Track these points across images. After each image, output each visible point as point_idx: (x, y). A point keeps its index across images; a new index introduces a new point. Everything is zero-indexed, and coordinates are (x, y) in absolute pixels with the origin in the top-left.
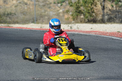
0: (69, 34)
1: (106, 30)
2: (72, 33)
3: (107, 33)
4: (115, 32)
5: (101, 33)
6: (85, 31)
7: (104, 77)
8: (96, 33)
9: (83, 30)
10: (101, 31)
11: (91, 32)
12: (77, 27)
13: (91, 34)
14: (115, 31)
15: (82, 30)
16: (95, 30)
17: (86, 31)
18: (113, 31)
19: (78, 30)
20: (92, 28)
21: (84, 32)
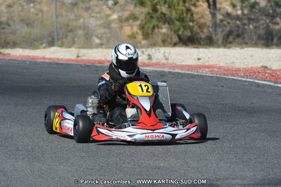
0: (150, 72)
1: (233, 63)
2: (156, 71)
3: (239, 70)
4: (257, 68)
5: (225, 70)
6: (184, 66)
7: (269, 179)
8: (211, 69)
9: (178, 63)
10: (222, 64)
11: (199, 67)
12: (165, 56)
13: (201, 72)
14: (255, 66)
15: (175, 62)
16: (207, 64)
17: (188, 66)
18: (251, 66)
19: (165, 62)
20: (199, 59)
21: (182, 67)
